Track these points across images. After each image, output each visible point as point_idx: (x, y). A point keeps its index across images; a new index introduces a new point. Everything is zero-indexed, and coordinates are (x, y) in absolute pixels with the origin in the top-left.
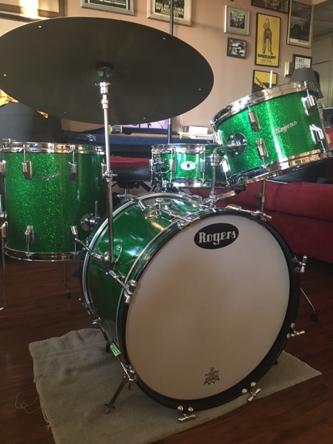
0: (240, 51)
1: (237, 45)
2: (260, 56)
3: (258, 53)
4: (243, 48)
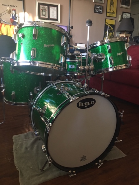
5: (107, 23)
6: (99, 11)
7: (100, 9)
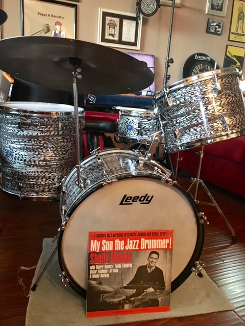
0: (217, 30)
1: (215, 24)
2: (233, 33)
3: (231, 31)
4: (219, 27)
5: (230, 53)
6: (215, 31)
7: (217, 27)
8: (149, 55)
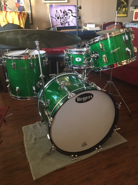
8: (72, 5)
